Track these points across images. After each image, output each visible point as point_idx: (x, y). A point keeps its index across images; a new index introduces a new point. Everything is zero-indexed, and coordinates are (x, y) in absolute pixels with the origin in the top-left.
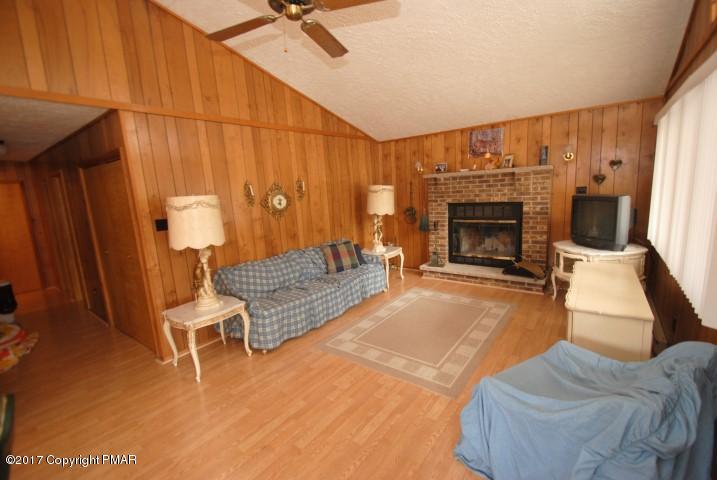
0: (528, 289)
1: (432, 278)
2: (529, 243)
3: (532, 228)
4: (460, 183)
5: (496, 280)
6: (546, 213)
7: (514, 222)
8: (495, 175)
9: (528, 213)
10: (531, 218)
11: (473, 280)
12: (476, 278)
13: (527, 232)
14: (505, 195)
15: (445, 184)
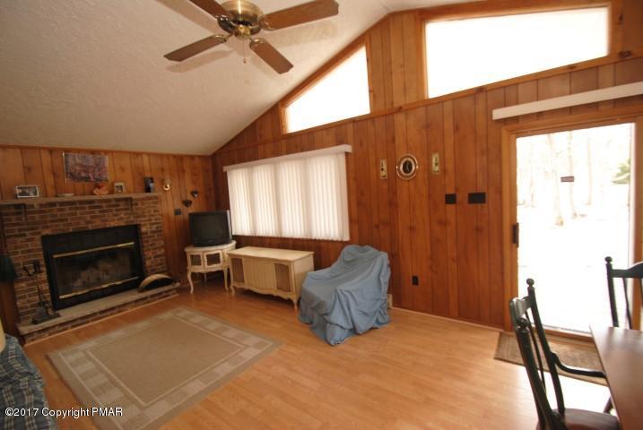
2: (151, 256)
3: (151, 245)
4: (62, 210)
6: (161, 231)
7: (132, 243)
8: (108, 201)
9: (147, 233)
10: (150, 237)
13: (148, 250)
14: (121, 219)
15: (41, 212)
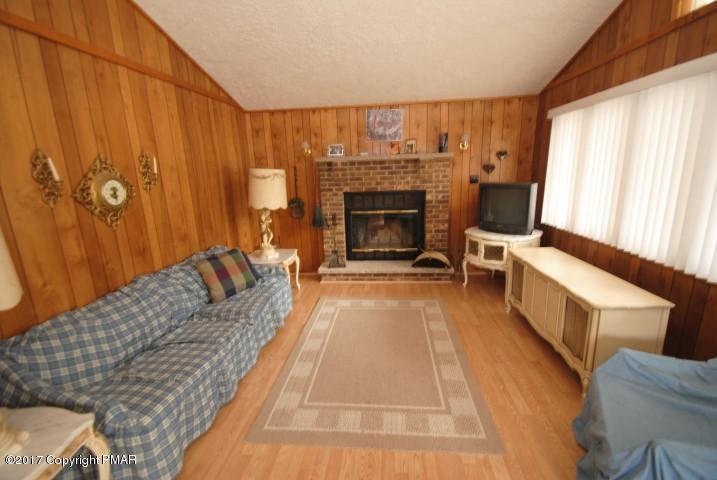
0: (437, 279)
1: (334, 281)
2: (433, 229)
3: (434, 217)
4: (359, 169)
5: (407, 275)
6: (447, 202)
7: (416, 211)
8: (398, 162)
9: (431, 202)
10: (434, 207)
11: (381, 277)
12: (385, 275)
13: (430, 222)
14: (408, 182)
15: (342, 170)
